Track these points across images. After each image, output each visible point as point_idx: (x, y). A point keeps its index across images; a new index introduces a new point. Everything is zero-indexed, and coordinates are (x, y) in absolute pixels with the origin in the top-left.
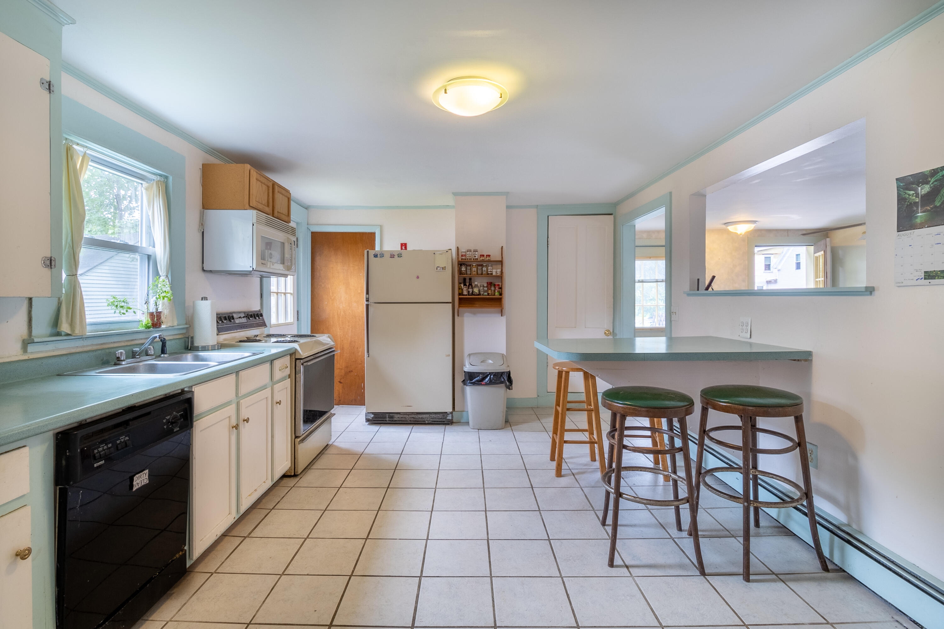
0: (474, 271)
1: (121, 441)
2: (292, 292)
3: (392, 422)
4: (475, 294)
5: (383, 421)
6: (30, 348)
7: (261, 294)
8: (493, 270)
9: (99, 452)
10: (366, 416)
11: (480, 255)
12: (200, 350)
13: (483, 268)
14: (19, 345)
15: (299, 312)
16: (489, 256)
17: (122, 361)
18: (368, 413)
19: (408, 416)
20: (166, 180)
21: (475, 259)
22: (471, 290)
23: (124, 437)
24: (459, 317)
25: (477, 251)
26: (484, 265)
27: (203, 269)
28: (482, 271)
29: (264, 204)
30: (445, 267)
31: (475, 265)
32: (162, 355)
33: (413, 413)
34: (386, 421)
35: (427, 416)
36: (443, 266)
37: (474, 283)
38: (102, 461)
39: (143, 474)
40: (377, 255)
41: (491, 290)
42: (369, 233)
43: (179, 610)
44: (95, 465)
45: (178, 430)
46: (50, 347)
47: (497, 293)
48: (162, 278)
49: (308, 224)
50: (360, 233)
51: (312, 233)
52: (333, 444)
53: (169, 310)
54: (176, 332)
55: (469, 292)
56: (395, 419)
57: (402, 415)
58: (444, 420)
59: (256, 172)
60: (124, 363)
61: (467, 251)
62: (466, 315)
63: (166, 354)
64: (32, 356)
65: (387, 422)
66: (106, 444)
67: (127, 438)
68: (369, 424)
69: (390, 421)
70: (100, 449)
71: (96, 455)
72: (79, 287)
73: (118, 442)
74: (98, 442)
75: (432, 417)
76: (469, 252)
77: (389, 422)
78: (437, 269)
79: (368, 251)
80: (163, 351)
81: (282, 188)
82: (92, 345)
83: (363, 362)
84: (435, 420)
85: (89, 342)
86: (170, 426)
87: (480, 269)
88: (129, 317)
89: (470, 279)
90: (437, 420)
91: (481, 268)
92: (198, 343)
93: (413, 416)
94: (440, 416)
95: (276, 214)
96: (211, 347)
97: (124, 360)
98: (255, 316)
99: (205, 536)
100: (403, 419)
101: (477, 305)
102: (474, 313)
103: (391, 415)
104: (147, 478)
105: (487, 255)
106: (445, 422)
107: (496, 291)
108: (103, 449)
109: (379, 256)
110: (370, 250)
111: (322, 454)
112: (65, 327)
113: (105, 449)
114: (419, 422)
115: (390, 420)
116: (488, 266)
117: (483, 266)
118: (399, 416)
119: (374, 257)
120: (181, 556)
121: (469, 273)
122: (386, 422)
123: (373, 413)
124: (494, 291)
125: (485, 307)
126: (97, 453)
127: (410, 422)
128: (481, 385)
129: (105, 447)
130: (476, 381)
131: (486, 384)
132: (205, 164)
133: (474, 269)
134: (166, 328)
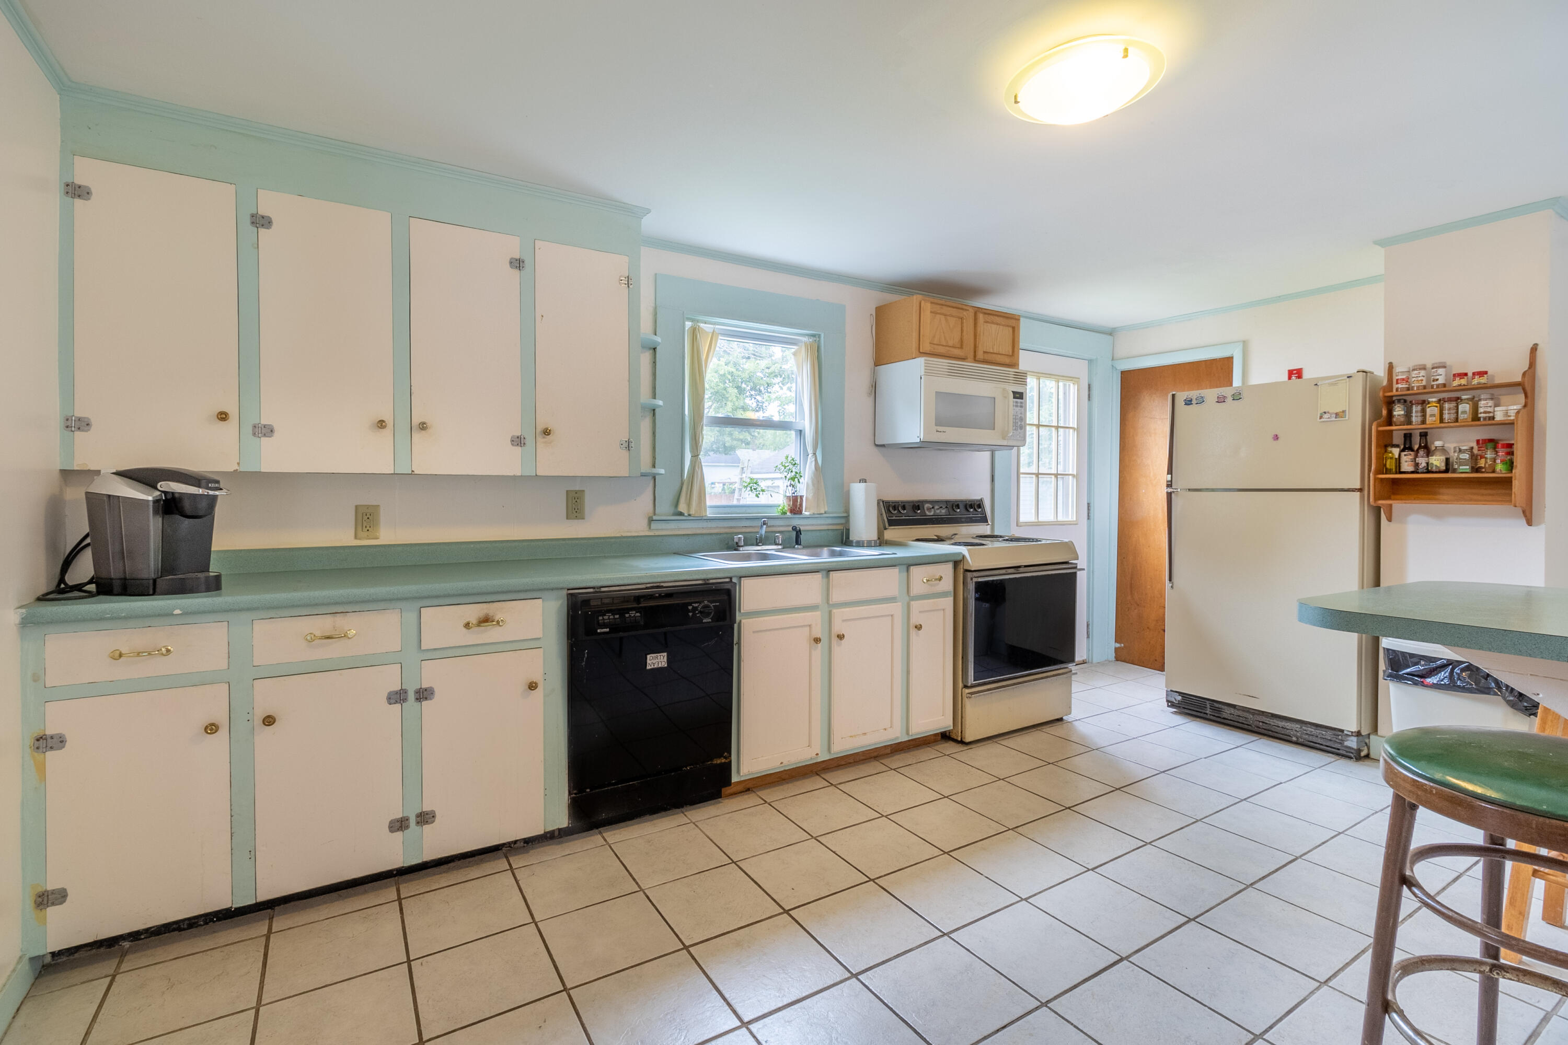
0: (1432, 415)
1: (630, 616)
2: (1075, 473)
3: (1219, 720)
4: (1434, 469)
5: (1201, 712)
6: (654, 525)
7: (993, 476)
8: (1496, 409)
9: (603, 619)
10: (1167, 695)
11: (1454, 375)
12: (854, 545)
13: (1460, 406)
14: (646, 522)
15: (1092, 505)
16: (1482, 374)
17: (740, 546)
18: (1172, 691)
19: (1253, 715)
20: (818, 339)
21: (1438, 386)
22: (1422, 461)
23: (634, 612)
24: (1393, 525)
25: (1445, 367)
26: (1463, 397)
27: (875, 444)
28: (1457, 413)
29: (951, 345)
30: (1344, 412)
31: (1434, 400)
32: (796, 546)
33: (1263, 713)
34: (1207, 714)
35: (1297, 726)
36: (1339, 410)
37: (1433, 443)
38: (607, 628)
39: (660, 656)
40: (1191, 400)
41: (1486, 458)
42: (1220, 359)
43: (709, 818)
44: (599, 631)
45: (709, 622)
46: (672, 525)
47: (1500, 467)
48: (810, 456)
49: (1113, 360)
50: (1205, 362)
51: (1122, 372)
52: (1074, 723)
53: (812, 494)
54: (830, 521)
55: (1417, 465)
56: (1225, 715)
57: (1238, 710)
58: (1338, 746)
59: (932, 303)
60: (741, 549)
61: (1414, 370)
62: (1413, 518)
63: (800, 545)
64: (657, 533)
65: (1208, 717)
66: (613, 615)
67: (638, 614)
68: (1175, 713)
69: (1214, 716)
70: (606, 617)
71: (600, 621)
72: (698, 468)
73: (627, 615)
74: (604, 610)
75: (1308, 732)
76: (1416, 372)
77: (1212, 717)
78: (1321, 417)
79: (1173, 396)
80: (798, 542)
81: (993, 315)
82: (717, 527)
83: (1162, 595)
84: (1314, 739)
85: (710, 524)
86: (698, 615)
87: (1449, 409)
88: (764, 499)
89: (1424, 435)
90: (1319, 741)
91: (1453, 404)
92: (854, 537)
93: (1264, 719)
94: (1329, 735)
95: (980, 355)
96: (867, 543)
97: (742, 546)
98: (968, 507)
99: (762, 756)
100: (1241, 720)
101: (1445, 497)
102: (1438, 516)
103: (1217, 705)
104: (666, 661)
105: (1474, 374)
106: (1341, 752)
107: (1498, 461)
108: (609, 618)
109: (1194, 402)
110: (1178, 392)
111: (1037, 730)
112: (682, 507)
113: (611, 619)
114: (1276, 735)
115: (1213, 714)
116: (1480, 400)
117: (1462, 400)
118: (1232, 711)
119: (1186, 404)
120: (722, 764)
121: (1420, 419)
122: (1205, 716)
123: (1180, 693)
124: (1494, 460)
125: (1471, 500)
126: (601, 620)
127: (1256, 729)
128: (1423, 685)
129: (612, 617)
130: (1407, 674)
131: (1437, 687)
132: (879, 307)
133: (1432, 410)
134: (810, 515)
